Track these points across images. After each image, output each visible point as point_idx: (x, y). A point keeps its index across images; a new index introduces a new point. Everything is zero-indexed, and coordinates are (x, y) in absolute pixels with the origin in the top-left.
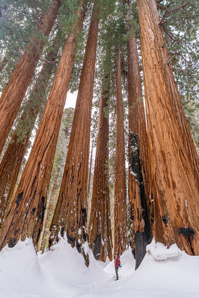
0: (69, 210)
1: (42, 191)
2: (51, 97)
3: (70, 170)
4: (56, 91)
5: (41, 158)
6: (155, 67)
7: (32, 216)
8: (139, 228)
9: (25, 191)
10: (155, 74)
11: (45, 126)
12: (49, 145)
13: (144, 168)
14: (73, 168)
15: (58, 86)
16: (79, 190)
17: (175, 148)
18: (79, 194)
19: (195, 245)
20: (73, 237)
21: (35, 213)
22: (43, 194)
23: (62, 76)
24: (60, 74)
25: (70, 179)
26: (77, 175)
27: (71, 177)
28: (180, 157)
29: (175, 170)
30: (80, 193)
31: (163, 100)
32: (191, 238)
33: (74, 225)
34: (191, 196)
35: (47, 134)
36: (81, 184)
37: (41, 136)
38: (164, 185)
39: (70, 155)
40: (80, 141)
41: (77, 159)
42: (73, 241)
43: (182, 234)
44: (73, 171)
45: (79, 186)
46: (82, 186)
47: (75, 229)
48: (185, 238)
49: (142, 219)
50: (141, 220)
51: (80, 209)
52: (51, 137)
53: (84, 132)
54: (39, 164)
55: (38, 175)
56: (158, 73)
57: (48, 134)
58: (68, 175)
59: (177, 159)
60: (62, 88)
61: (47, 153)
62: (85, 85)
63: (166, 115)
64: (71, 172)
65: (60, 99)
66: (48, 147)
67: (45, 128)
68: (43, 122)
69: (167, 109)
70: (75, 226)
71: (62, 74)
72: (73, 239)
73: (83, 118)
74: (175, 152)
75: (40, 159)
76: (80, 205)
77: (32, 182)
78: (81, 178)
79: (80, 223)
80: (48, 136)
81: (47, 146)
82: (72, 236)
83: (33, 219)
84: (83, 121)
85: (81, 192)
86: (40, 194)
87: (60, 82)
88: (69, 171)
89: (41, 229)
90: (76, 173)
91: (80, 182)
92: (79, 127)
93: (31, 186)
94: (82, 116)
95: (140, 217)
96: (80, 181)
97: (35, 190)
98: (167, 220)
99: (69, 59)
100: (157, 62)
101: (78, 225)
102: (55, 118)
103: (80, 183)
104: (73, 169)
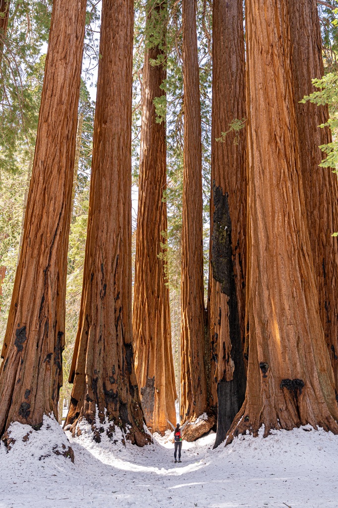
0: (103, 349)
1: (56, 322)
2: (48, 115)
3: (97, 272)
4: (56, 99)
5: (48, 260)
6: (270, 51)
7: (48, 366)
8: (224, 375)
9: (28, 325)
10: (270, 70)
11: (45, 189)
12: (58, 233)
13: (240, 254)
14: (104, 268)
15: (59, 87)
16: (118, 311)
17: (292, 244)
18: (118, 317)
19: (303, 402)
20: (115, 392)
21: (52, 361)
22: (59, 327)
23: (65, 57)
24: (60, 50)
25: (99, 292)
26: (112, 281)
27: (100, 287)
28: (299, 261)
29: (287, 287)
30: (120, 315)
31: (280, 137)
32: (298, 392)
33: (113, 373)
34: (306, 330)
35: (51, 209)
36: (121, 298)
37: (40, 213)
38: (268, 311)
39: (95, 241)
40: (114, 210)
41: (111, 248)
42: (114, 398)
43: (286, 387)
44: (103, 274)
45: (118, 303)
46: (122, 301)
47: (116, 379)
48: (291, 392)
49: (230, 359)
50: (228, 362)
51: (121, 344)
52: (61, 214)
53: (120, 187)
54: (46, 271)
55: (47, 294)
56: (276, 66)
57: (53, 209)
58: (94, 281)
59: (292, 265)
60: (68, 91)
61: (57, 248)
62: (115, 65)
63: (282, 175)
64: (99, 276)
65: (68, 120)
66: (58, 237)
67: (46, 195)
68: (39, 180)
69: (287, 160)
70: (117, 374)
71: (64, 53)
72: (114, 396)
73: (115, 153)
74: (291, 252)
75: (46, 262)
76: (122, 337)
77: (39, 308)
78: (120, 287)
79: (123, 368)
80: (54, 211)
81: (56, 234)
82: (113, 391)
83: (49, 371)
84: (116, 162)
85: (121, 313)
86: (55, 327)
87: (63, 77)
88: (95, 274)
89: (61, 384)
90: (110, 278)
91: (118, 295)
92: (108, 175)
93: (38, 316)
94: (113, 150)
95: (227, 356)
96: (119, 293)
97: (45, 322)
98: (267, 367)
99: (77, 5)
100: (276, 35)
101: (120, 372)
102: (63, 170)
103: (118, 298)
104: (105, 270)
